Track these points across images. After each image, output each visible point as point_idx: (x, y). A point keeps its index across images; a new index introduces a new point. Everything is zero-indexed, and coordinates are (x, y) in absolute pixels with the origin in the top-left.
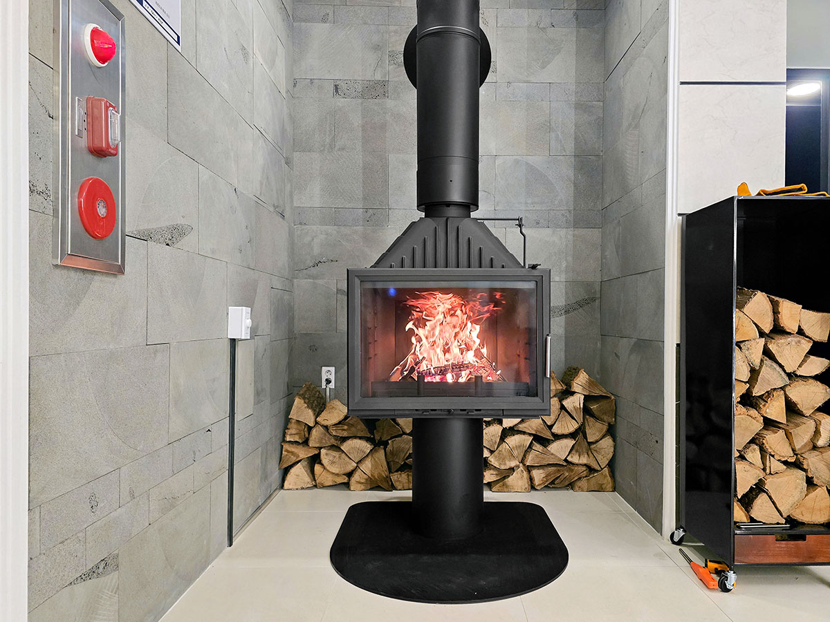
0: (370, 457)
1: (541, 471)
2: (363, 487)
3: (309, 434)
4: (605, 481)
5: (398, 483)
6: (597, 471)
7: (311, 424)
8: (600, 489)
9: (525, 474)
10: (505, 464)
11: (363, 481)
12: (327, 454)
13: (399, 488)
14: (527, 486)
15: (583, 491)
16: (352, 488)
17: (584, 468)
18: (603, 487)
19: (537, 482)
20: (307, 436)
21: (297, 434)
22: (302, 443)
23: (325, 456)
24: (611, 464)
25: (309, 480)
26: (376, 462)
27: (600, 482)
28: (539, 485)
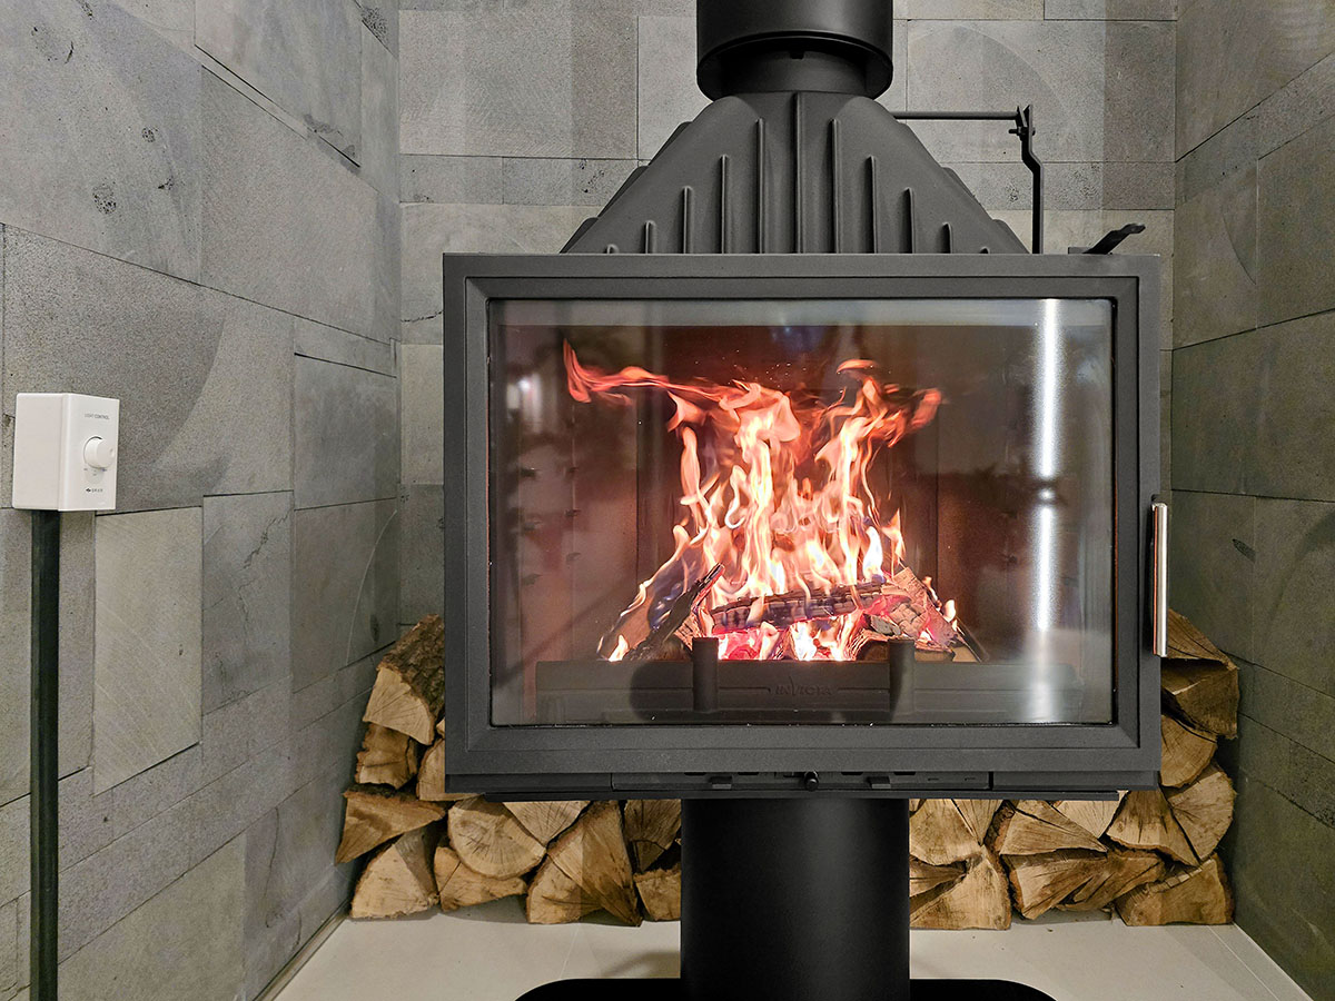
0: (580, 830)
1: (1039, 870)
2: (561, 913)
3: (419, 766)
4: (1210, 897)
5: (655, 902)
6: (1186, 868)
7: (424, 738)
8: (1197, 917)
9: (997, 877)
10: (943, 851)
11: (562, 895)
12: (464, 823)
13: (659, 913)
14: (1001, 912)
15: (1149, 923)
16: (533, 916)
17: (1152, 860)
18: (1205, 910)
19: (1027, 898)
20: (413, 769)
21: (388, 764)
22: (402, 789)
23: (460, 830)
24: (1226, 850)
25: (419, 894)
26: (598, 845)
27: (1196, 900)
28: (1031, 908)
